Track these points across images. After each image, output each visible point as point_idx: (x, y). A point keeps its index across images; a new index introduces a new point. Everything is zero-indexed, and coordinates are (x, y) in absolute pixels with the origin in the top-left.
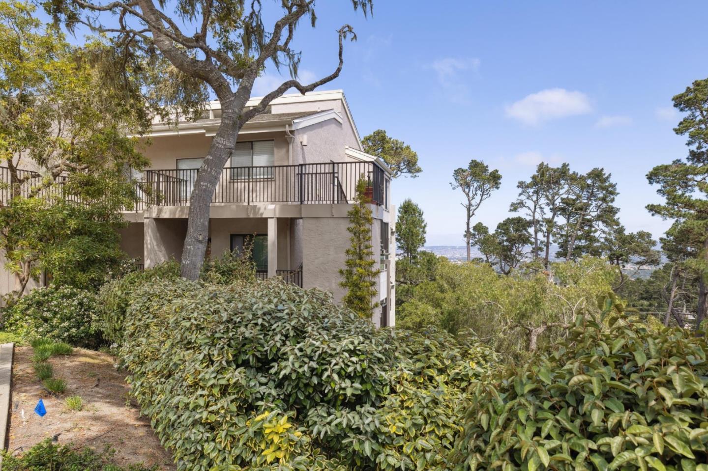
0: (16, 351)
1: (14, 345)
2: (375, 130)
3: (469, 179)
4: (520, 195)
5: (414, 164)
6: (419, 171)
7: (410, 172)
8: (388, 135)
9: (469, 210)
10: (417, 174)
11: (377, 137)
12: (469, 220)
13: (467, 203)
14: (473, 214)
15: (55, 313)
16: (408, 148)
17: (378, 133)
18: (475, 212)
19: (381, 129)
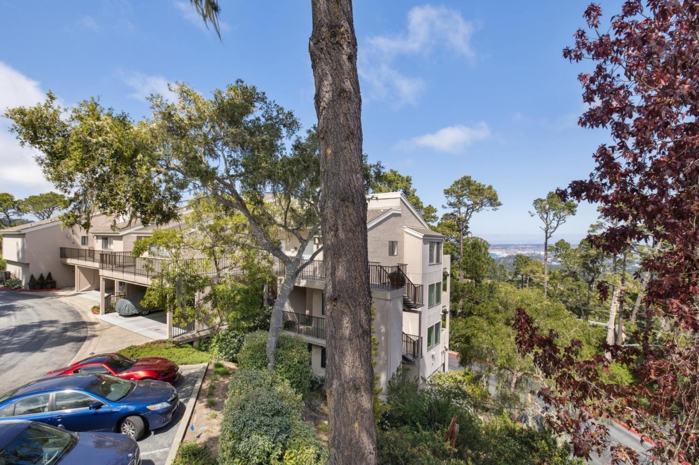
0: (209, 368)
1: (208, 365)
2: (463, 176)
3: (547, 206)
4: (599, 218)
5: (496, 200)
6: (500, 204)
7: (491, 205)
8: (473, 179)
9: (546, 232)
10: (497, 207)
11: (464, 181)
12: (546, 241)
13: (545, 226)
14: (550, 236)
15: (228, 345)
16: (490, 188)
17: (465, 178)
18: (552, 235)
19: (466, 175)
